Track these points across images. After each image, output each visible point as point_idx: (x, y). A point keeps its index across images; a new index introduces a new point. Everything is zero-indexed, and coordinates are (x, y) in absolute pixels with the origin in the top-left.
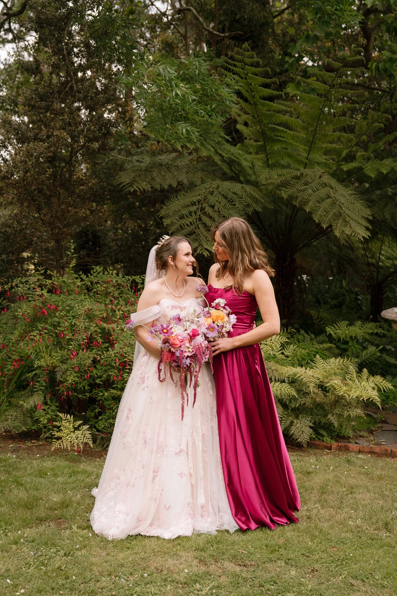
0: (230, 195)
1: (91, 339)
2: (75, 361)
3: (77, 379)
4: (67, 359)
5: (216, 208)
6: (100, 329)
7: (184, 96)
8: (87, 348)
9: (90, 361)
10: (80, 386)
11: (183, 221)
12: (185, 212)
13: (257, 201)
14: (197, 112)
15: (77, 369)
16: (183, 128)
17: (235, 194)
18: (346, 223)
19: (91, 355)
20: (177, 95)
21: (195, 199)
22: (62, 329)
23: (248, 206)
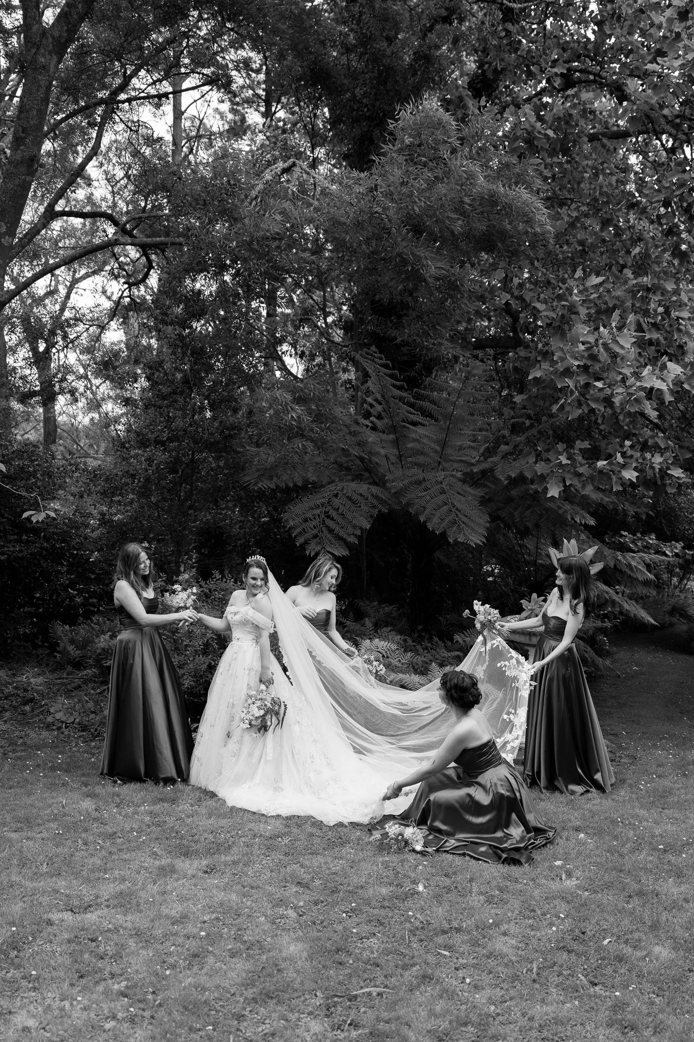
0: (355, 497)
1: (207, 645)
2: (191, 666)
3: (192, 683)
4: (184, 664)
5: (340, 511)
6: (216, 635)
7: (299, 417)
8: (203, 654)
9: (205, 666)
10: (195, 690)
11: (305, 525)
12: (309, 515)
13: (382, 502)
14: (312, 430)
15: (193, 674)
16: (299, 444)
17: (361, 495)
18: (460, 530)
19: (207, 662)
20: (292, 417)
21: (318, 502)
22: (180, 635)
23: (374, 507)
